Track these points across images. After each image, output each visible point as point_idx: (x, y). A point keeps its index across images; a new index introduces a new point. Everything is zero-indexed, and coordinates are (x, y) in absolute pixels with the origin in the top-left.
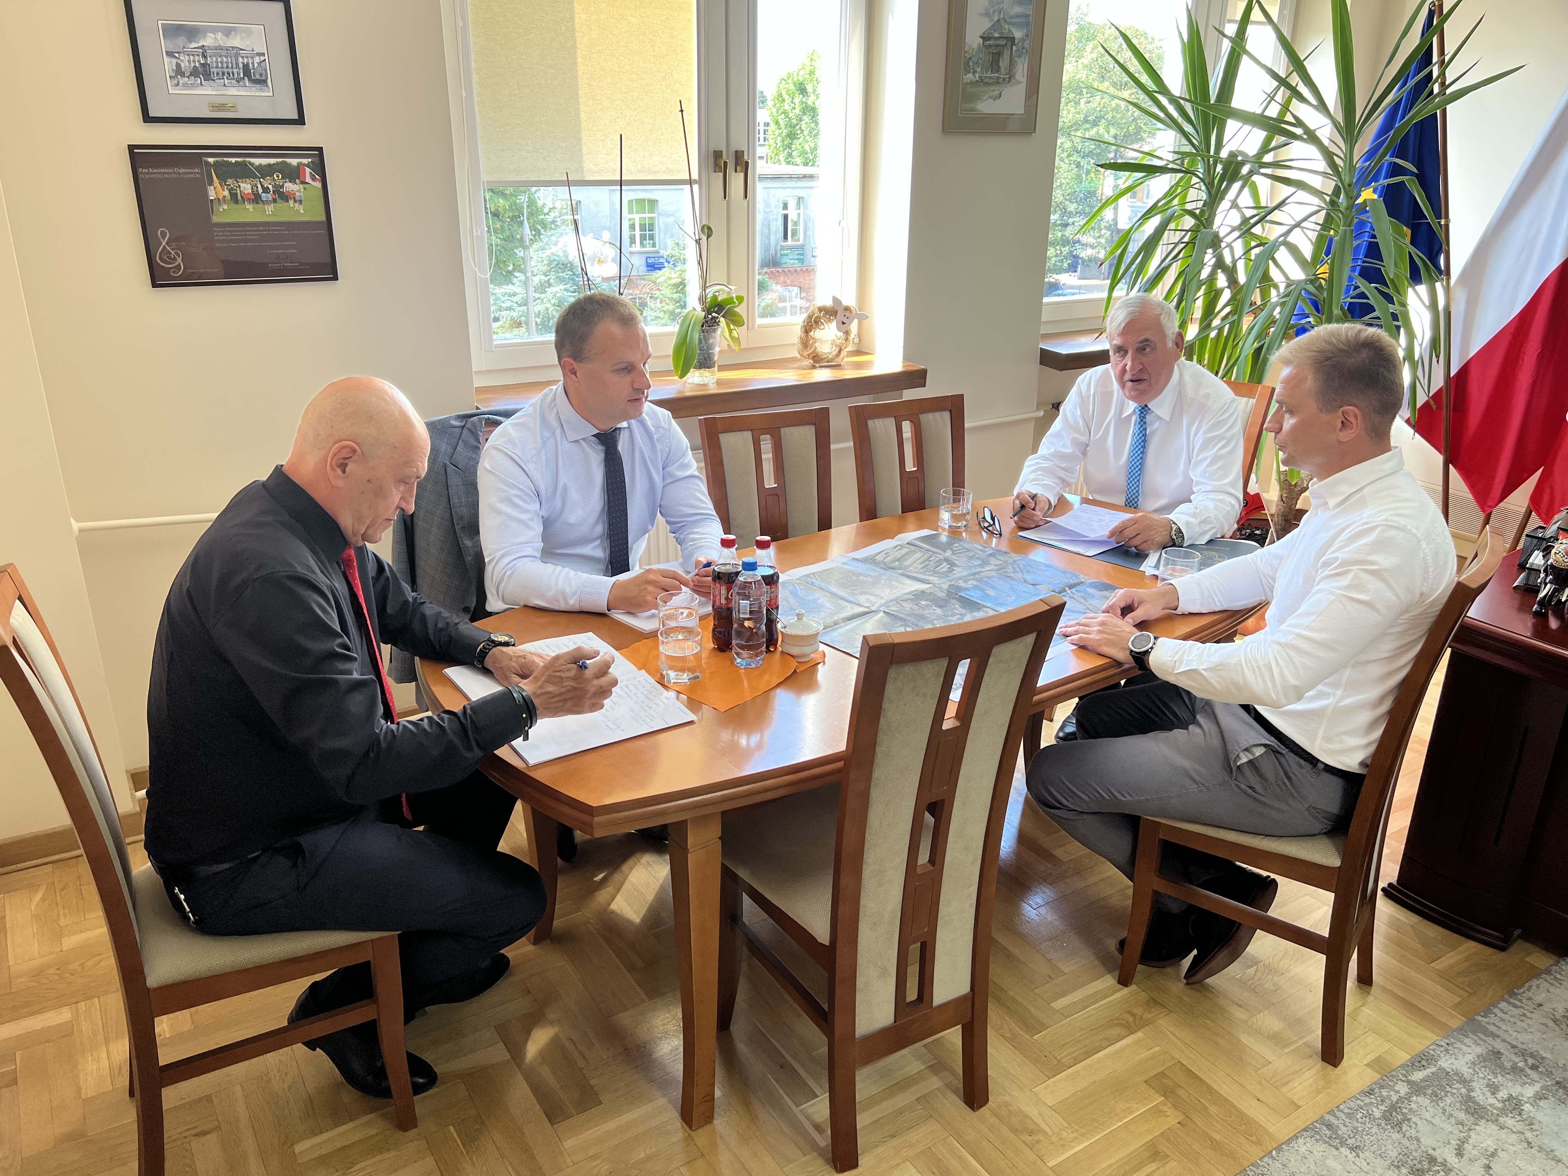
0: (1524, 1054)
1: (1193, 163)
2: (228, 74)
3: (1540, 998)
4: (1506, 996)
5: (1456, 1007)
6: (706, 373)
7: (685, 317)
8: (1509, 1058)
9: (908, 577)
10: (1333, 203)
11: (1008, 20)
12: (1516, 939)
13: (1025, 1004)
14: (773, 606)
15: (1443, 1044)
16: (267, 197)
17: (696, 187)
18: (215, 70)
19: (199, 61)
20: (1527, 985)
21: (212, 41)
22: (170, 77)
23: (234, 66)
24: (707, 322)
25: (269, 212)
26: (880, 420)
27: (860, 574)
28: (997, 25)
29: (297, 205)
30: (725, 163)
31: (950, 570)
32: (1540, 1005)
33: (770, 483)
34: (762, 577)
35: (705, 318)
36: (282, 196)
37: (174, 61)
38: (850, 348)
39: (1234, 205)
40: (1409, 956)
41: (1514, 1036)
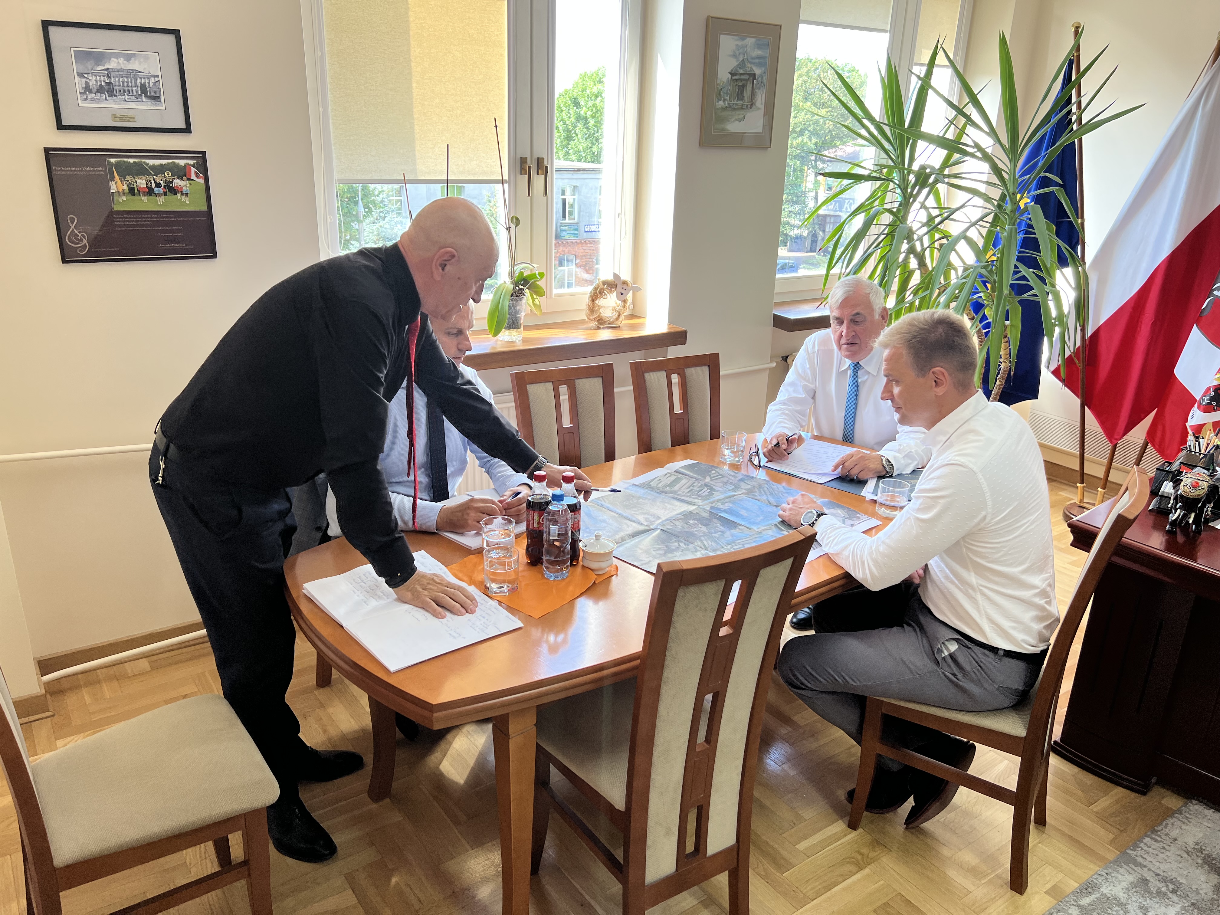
0: (1165, 880)
1: (890, 172)
2: (129, 91)
3: (1174, 833)
4: (1149, 833)
5: (1112, 842)
6: (514, 332)
7: (498, 289)
8: (1155, 884)
9: (678, 500)
10: (999, 206)
11: (749, 60)
12: (1153, 786)
13: (776, 846)
14: (576, 529)
15: (1104, 874)
16: (159, 191)
17: (506, 185)
18: (117, 88)
19: (104, 81)
20: (1164, 824)
21: (116, 65)
22: (80, 93)
23: (134, 85)
24: (515, 292)
25: (160, 203)
26: (654, 373)
27: (640, 498)
28: (742, 64)
29: (183, 197)
30: (530, 167)
31: (710, 494)
32: (1175, 840)
33: (567, 423)
34: (568, 505)
35: (513, 290)
36: (171, 190)
37: (84, 80)
38: (627, 312)
39: (923, 206)
40: (1073, 800)
41: (1156, 866)
